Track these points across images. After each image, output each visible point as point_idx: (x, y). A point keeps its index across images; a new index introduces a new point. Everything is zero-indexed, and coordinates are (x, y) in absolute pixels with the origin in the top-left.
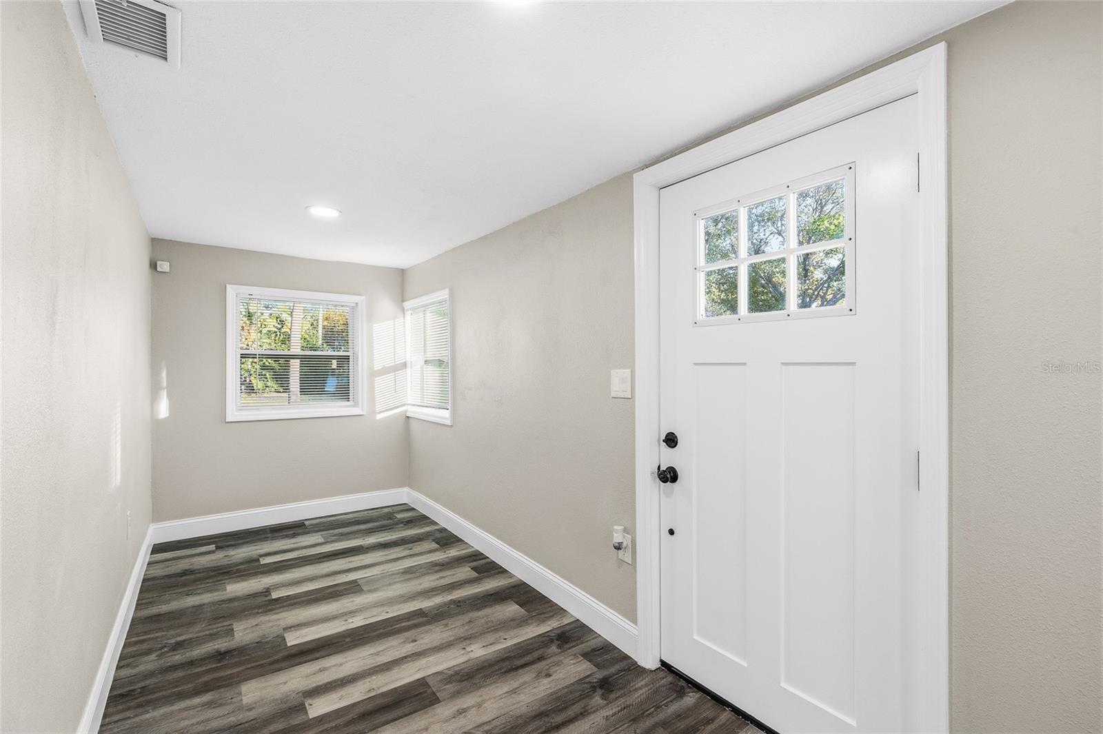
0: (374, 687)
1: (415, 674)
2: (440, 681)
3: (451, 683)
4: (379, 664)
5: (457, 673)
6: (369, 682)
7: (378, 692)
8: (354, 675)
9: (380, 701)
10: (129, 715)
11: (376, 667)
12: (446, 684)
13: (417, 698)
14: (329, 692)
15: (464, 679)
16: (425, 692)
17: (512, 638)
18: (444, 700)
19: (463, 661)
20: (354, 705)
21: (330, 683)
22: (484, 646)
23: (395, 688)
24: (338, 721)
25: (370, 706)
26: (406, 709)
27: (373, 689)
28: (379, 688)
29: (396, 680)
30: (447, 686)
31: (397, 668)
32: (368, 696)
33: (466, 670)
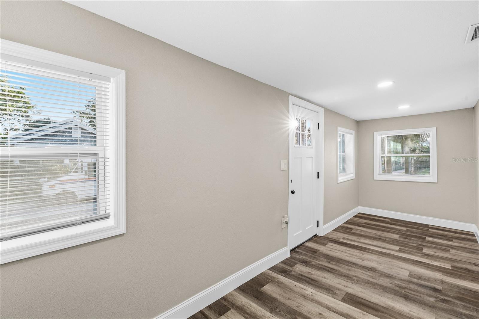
0: (361, 314)
1: (341, 305)
2: (338, 296)
3: (336, 293)
5: (329, 293)
7: (363, 311)
9: (366, 309)
13: (353, 299)
15: (330, 290)
16: (347, 298)
17: (293, 284)
18: (345, 292)
19: (320, 293)
22: (305, 290)
23: (355, 307)
25: (371, 311)
26: (360, 300)
28: (360, 312)
29: (351, 309)
30: (338, 293)
31: (343, 312)
32: (368, 314)
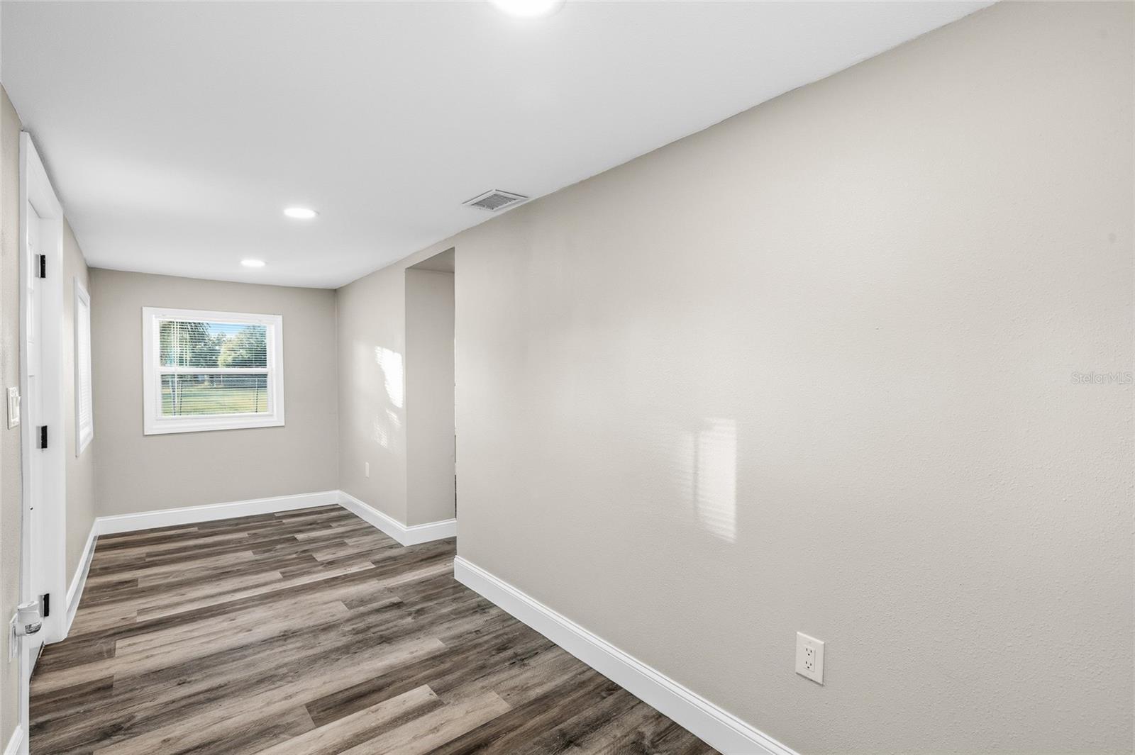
0: (373, 714)
1: (326, 731)
2: (299, 725)
3: (288, 724)
4: (369, 742)
5: (276, 735)
6: (378, 719)
7: (368, 709)
8: (396, 726)
9: (366, 701)
10: (582, 676)
11: (372, 737)
12: (293, 723)
13: (329, 706)
14: (418, 707)
15: (271, 730)
16: (318, 713)
18: (301, 706)
20: (390, 697)
21: (419, 715)
23: (350, 714)
24: (401, 684)
25: (375, 697)
26: (340, 696)
27: (373, 712)
28: (367, 714)
29: (348, 723)
30: (293, 720)
31: (346, 738)
32: (378, 705)
33: (264, 739)
